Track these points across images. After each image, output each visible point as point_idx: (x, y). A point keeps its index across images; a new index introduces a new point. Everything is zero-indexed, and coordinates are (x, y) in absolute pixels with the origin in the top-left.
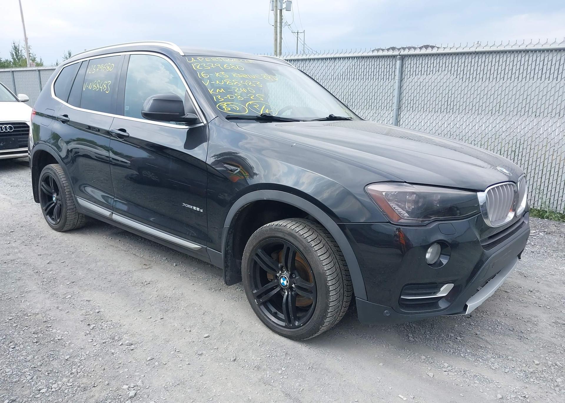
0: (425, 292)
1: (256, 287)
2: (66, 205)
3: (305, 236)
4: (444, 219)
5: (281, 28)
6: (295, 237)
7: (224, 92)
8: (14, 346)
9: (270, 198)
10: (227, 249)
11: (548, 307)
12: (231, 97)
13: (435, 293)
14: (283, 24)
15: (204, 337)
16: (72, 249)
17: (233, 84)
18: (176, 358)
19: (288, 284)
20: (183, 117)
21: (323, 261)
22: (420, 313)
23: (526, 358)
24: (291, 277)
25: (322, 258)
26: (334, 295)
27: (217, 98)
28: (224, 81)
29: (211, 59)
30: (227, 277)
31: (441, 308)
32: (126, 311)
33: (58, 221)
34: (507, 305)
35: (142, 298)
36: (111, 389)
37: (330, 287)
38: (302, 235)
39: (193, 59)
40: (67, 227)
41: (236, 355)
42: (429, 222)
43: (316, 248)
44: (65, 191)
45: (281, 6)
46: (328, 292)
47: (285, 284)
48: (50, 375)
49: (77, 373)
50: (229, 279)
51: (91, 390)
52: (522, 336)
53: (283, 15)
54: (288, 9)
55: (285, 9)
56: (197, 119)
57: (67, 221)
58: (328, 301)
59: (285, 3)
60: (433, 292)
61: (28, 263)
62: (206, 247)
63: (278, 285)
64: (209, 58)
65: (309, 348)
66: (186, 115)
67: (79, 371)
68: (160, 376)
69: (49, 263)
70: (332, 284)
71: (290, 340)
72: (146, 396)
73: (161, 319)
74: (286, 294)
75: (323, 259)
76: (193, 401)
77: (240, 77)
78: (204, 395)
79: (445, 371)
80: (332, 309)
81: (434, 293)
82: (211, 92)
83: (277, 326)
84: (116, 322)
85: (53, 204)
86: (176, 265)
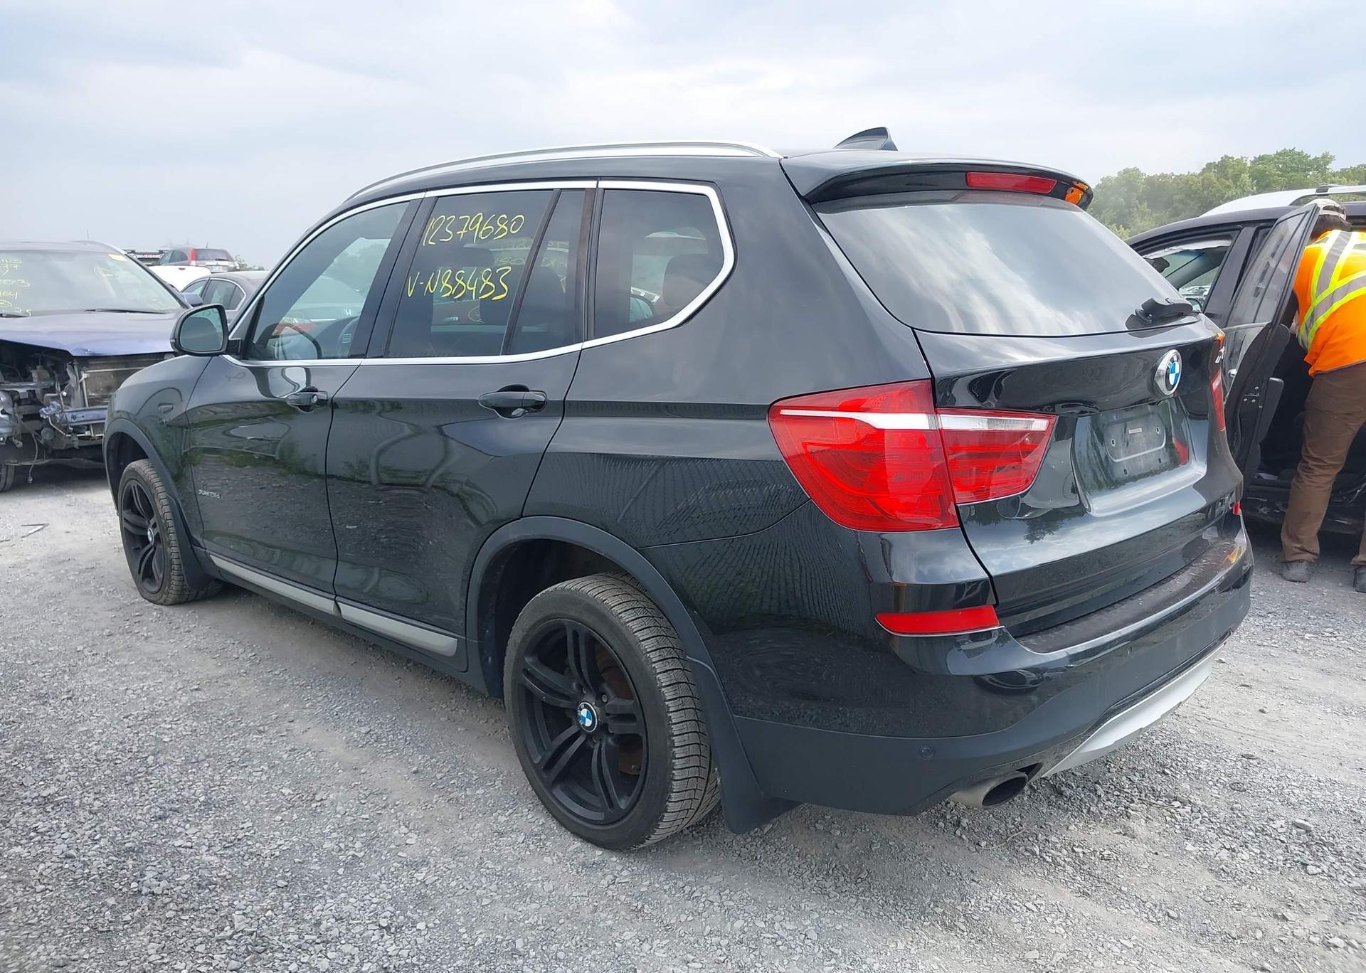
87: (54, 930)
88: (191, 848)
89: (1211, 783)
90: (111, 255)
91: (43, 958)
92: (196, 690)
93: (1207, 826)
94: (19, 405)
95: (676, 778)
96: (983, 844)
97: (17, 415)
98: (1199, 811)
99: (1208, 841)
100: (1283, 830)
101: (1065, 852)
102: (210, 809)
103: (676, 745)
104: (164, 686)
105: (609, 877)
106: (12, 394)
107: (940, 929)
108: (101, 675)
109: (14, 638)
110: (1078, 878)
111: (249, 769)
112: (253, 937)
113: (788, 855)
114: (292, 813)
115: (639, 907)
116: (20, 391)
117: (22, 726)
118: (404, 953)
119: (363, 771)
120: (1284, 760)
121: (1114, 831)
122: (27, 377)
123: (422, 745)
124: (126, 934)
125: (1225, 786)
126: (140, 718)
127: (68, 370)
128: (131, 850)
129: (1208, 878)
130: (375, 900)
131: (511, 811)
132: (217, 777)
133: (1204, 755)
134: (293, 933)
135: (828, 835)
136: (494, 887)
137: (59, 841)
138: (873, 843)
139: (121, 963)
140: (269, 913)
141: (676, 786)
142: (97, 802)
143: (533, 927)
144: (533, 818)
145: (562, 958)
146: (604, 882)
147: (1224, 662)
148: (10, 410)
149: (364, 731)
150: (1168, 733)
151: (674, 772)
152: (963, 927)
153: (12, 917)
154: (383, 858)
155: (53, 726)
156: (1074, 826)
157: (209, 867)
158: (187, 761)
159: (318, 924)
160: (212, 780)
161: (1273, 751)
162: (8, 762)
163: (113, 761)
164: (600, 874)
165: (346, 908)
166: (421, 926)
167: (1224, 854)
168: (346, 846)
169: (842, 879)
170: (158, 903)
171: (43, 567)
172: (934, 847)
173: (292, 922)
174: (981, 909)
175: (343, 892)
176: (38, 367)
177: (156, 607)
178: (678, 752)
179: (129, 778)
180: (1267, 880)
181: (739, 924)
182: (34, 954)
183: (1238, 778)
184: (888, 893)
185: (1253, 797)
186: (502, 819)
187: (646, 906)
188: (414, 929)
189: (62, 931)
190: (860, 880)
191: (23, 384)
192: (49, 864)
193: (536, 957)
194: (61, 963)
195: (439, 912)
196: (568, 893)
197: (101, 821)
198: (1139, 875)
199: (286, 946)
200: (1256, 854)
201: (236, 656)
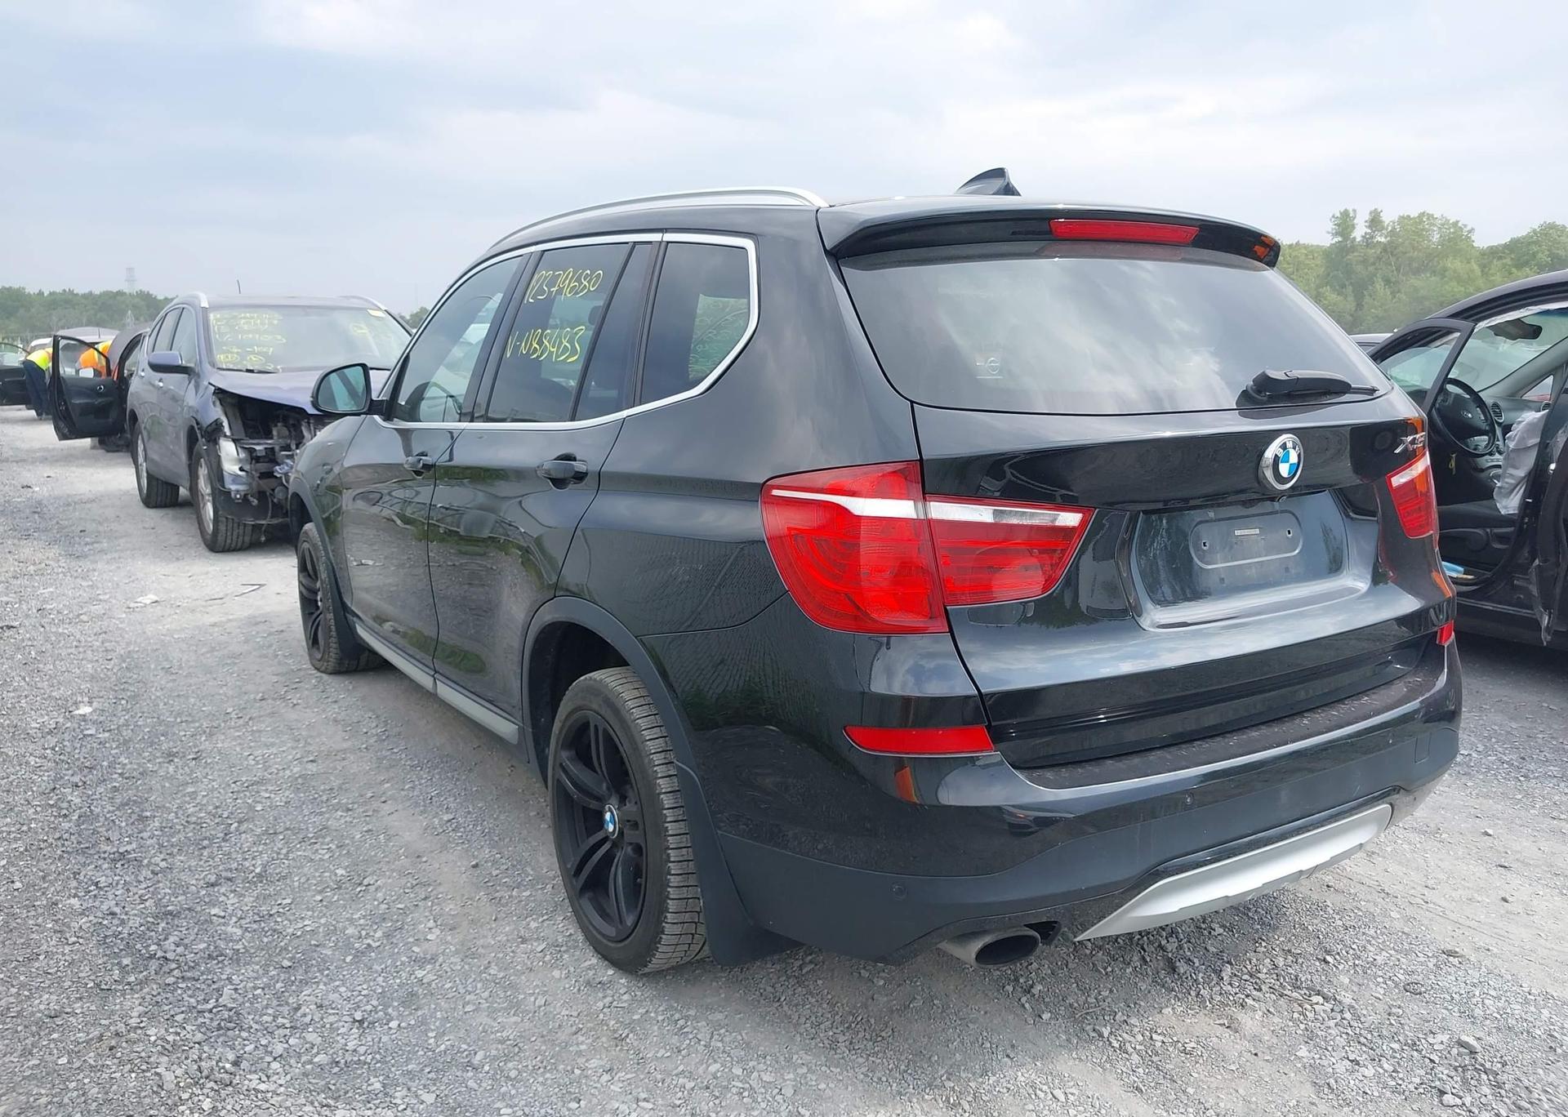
87: (64, 982)
88: (224, 917)
89: (1380, 980)
90: (370, 312)
91: (42, 1007)
92: (312, 761)
93: (1342, 1029)
94: (257, 462)
95: (672, 897)
96: (1046, 1016)
97: (254, 473)
98: (1342, 1011)
99: (1330, 1048)
100: (1441, 1047)
101: (1140, 1038)
102: (261, 882)
103: (672, 859)
104: (284, 755)
105: (609, 999)
106: (251, 451)
107: (941, 1106)
108: (235, 739)
109: (178, 696)
110: (1141, 1070)
111: (317, 846)
112: (231, 1013)
113: (817, 1001)
114: (335, 894)
115: (623, 1035)
116: (258, 448)
117: (139, 782)
118: (362, 1050)
119: (424, 859)
120: (1498, 962)
121: (1218, 1022)
122: (268, 435)
123: (496, 839)
124: (123, 995)
125: (1397, 985)
126: (246, 785)
127: (303, 428)
128: (170, 913)
129: (1308, 1091)
130: (364, 993)
131: (545, 917)
132: (284, 851)
133: (1392, 945)
134: (270, 1015)
135: (870, 984)
136: (486, 994)
137: (111, 897)
138: (915, 999)
139: (103, 1022)
140: (259, 991)
141: (672, 905)
142: (164, 863)
143: (502, 1042)
144: (563, 926)
145: (513, 1077)
146: (600, 1004)
147: (1490, 835)
148: (247, 467)
149: (446, 818)
150: (1361, 913)
151: (669, 889)
152: (967, 1107)
153: (37, 965)
154: (396, 950)
155: (167, 785)
156: (1170, 1009)
157: (229, 939)
158: (266, 832)
159: (297, 1009)
160: (278, 854)
161: (1488, 950)
162: (108, 816)
163: (199, 824)
164: (600, 995)
165: (332, 996)
166: (394, 1024)
167: (1342, 1067)
168: (367, 934)
169: (861, 1035)
170: (166, 969)
171: (239, 627)
172: (986, 1013)
173: (275, 1003)
174: (997, 1089)
175: (339, 980)
176: (279, 424)
177: (319, 674)
178: (674, 868)
179: (206, 842)
180: (1382, 1104)
181: (713, 1068)
182: (37, 1002)
183: (1420, 978)
184: (903, 1058)
185: (1427, 1002)
186: (533, 925)
187: (631, 1035)
188: (386, 1027)
189: (70, 983)
190: (879, 1039)
191: (262, 441)
192: (91, 918)
193: (488, 1073)
194: (53, 1014)
195: (420, 1013)
196: (558, 1010)
197: (159, 882)
198: (1220, 1077)
199: (255, 1026)
200: (1386, 1071)
201: (365, 730)
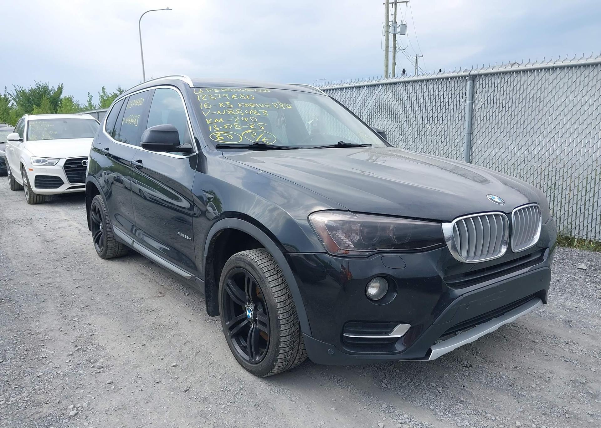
0: (374, 331)
1: (230, 319)
2: (107, 233)
3: (262, 266)
4: (391, 251)
5: (394, 53)
6: (253, 267)
7: (223, 121)
8: (2, 361)
9: (232, 226)
10: (207, 278)
11: (576, 362)
12: (228, 126)
13: (387, 333)
14: (397, 49)
15: (172, 366)
16: (105, 276)
17: (235, 113)
18: (134, 384)
19: (252, 317)
20: (177, 147)
21: (275, 293)
22: (367, 354)
23: (508, 418)
24: (255, 309)
25: (274, 290)
26: (286, 329)
27: (213, 128)
28: (226, 111)
29: (221, 90)
30: (209, 307)
31: (397, 351)
32: (116, 336)
33: (102, 248)
34: (525, 357)
35: (137, 325)
36: (58, 407)
37: (281, 321)
38: (259, 265)
39: (201, 90)
40: (109, 255)
41: (191, 386)
42: (372, 253)
43: (270, 279)
44: (106, 219)
45: (395, 30)
46: (279, 326)
47: (250, 317)
48: (17, 389)
49: (40, 389)
50: (212, 309)
51: (42, 406)
52: (519, 393)
53: (396, 40)
54: (402, 33)
55: (399, 33)
56: (191, 148)
57: (108, 249)
58: (279, 335)
59: (399, 27)
60: (383, 332)
61: (61, 287)
62: (195, 276)
63: (246, 318)
64: (219, 89)
65: (268, 386)
66: (181, 145)
67: (41, 388)
68: (108, 400)
69: (77, 287)
70: (284, 318)
71: (254, 376)
72: (84, 417)
73: (143, 345)
74: (252, 327)
75: (276, 291)
76: (123, 427)
77: (247, 106)
78: (137, 422)
79: (400, 423)
80: (284, 344)
81: (385, 334)
82: (208, 122)
83: (244, 361)
84: (102, 346)
85: (100, 233)
86: (188, 295)
